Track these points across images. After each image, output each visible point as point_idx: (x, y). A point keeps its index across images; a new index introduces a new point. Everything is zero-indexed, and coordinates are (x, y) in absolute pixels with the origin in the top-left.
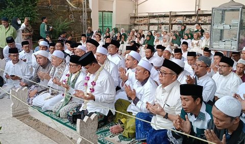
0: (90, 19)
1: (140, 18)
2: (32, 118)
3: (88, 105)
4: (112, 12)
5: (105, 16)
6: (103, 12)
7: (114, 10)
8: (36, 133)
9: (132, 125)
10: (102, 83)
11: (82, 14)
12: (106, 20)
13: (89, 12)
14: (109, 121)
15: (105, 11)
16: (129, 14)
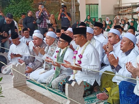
0: (78, 12)
1: (123, 8)
2: (29, 88)
3: (76, 76)
4: (98, 4)
5: (91, 9)
6: (89, 5)
7: (100, 3)
8: (33, 100)
9: (116, 93)
10: (88, 55)
11: (71, 8)
12: (93, 12)
13: (77, 6)
15: (92, 4)
16: (114, 6)
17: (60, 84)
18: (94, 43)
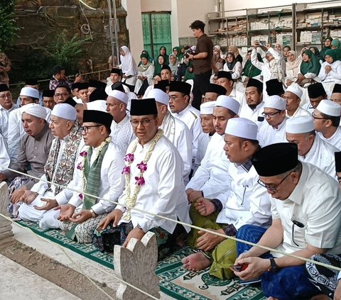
0: (124, 31)
1: (229, 21)
2: (21, 244)
4: (170, 12)
5: (155, 23)
6: (150, 13)
7: (174, 9)
8: (32, 277)
11: (107, 22)
12: (159, 31)
13: (122, 17)
14: (181, 244)
15: (154, 12)
16: (207, 16)
17: (96, 232)
18: (172, 126)
